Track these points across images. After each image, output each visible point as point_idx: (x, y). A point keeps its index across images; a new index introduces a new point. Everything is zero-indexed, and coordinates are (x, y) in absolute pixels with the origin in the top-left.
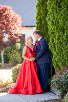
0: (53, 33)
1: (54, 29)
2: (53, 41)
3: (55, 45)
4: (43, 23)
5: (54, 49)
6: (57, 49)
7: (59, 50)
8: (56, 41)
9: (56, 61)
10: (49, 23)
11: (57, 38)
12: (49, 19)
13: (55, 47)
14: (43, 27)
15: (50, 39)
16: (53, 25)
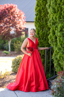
0: (54, 24)
1: (56, 18)
2: (54, 33)
3: (56, 38)
4: (42, 15)
5: (55, 43)
6: (59, 44)
7: (61, 45)
8: (58, 34)
9: (57, 59)
10: (50, 11)
11: (59, 30)
12: (50, 6)
13: (56, 41)
14: (43, 19)
15: (51, 31)
16: (55, 12)
